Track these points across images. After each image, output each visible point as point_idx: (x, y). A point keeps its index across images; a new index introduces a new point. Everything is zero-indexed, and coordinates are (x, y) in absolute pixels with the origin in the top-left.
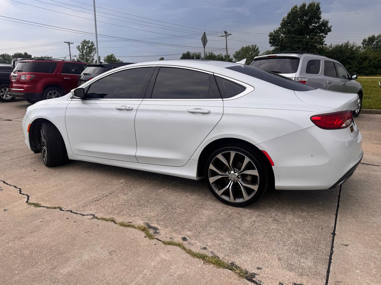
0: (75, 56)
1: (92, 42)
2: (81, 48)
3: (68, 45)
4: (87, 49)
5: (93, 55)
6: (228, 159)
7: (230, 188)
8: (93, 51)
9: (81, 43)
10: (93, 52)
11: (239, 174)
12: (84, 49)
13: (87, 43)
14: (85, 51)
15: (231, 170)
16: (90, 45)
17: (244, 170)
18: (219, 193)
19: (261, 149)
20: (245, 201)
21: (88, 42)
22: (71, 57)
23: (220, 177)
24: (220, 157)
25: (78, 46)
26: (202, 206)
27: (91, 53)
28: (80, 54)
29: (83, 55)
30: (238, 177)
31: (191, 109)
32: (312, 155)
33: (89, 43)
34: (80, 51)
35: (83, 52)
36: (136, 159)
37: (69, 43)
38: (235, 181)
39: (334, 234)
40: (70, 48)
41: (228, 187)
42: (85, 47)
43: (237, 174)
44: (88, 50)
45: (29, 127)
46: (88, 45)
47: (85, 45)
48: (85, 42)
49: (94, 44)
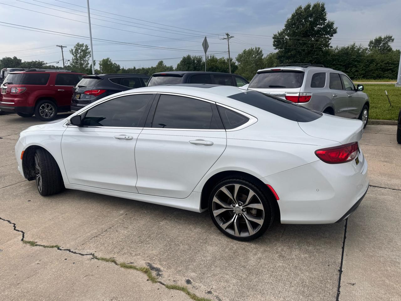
0: (69, 61)
1: (86, 45)
2: (75, 52)
3: (61, 49)
4: (80, 52)
5: (87, 59)
6: (232, 192)
7: (235, 221)
8: (87, 54)
9: (75, 47)
10: (87, 56)
11: (244, 207)
12: (78, 53)
13: (81, 47)
14: (78, 55)
15: (235, 203)
16: (84, 48)
17: (249, 203)
18: (224, 226)
19: (265, 183)
20: (250, 235)
21: (82, 45)
22: (64, 62)
23: (224, 210)
24: (224, 189)
25: (71, 50)
26: (206, 242)
27: (85, 57)
28: (73, 58)
29: (77, 59)
30: (242, 210)
31: (193, 140)
32: (318, 190)
33: (83, 47)
34: (73, 55)
35: (76, 56)
36: (137, 189)
37: (62, 46)
38: (240, 215)
39: (340, 271)
40: (62, 52)
41: (233, 220)
42: (79, 51)
43: (241, 207)
44: (82, 53)
45: (22, 154)
46: (82, 48)
47: (79, 49)
48: (79, 46)
49: (88, 48)
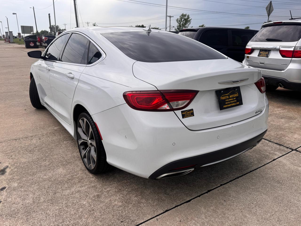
0: (174, 27)
1: (188, 15)
2: (179, 20)
3: (169, 18)
4: (183, 21)
5: (187, 26)
8: (188, 22)
9: (180, 17)
10: (188, 23)
12: (181, 21)
13: (184, 16)
14: (182, 23)
16: (186, 17)
21: (185, 15)
22: (171, 27)
25: (177, 19)
27: (186, 24)
28: (178, 26)
29: (180, 26)
33: (186, 16)
34: (178, 23)
35: (180, 23)
37: (170, 16)
40: (170, 20)
42: (183, 20)
44: (184, 22)
46: (185, 18)
47: (183, 18)
48: (183, 15)
49: (189, 17)
